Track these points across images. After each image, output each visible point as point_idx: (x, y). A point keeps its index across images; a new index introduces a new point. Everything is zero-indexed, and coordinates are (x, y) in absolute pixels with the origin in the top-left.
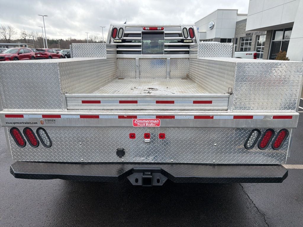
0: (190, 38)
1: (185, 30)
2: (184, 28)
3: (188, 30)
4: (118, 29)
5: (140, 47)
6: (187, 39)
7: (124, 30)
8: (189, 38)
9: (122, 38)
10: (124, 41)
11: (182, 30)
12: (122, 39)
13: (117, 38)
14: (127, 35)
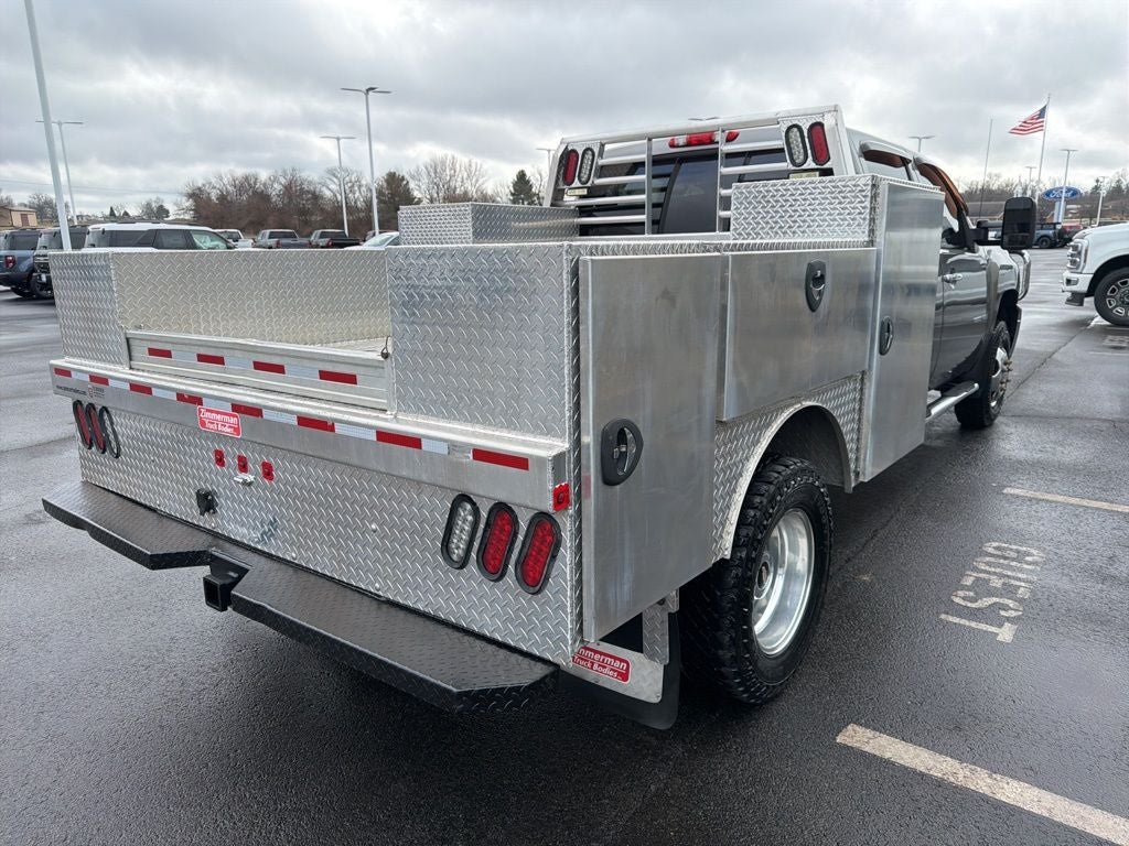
0: (813, 165)
1: (795, 133)
2: (789, 128)
3: (806, 134)
4: (580, 153)
5: (641, 210)
6: (803, 167)
7: (596, 155)
8: (810, 164)
9: (590, 182)
10: (594, 192)
11: (784, 134)
12: (589, 184)
13: (576, 183)
14: (605, 171)
